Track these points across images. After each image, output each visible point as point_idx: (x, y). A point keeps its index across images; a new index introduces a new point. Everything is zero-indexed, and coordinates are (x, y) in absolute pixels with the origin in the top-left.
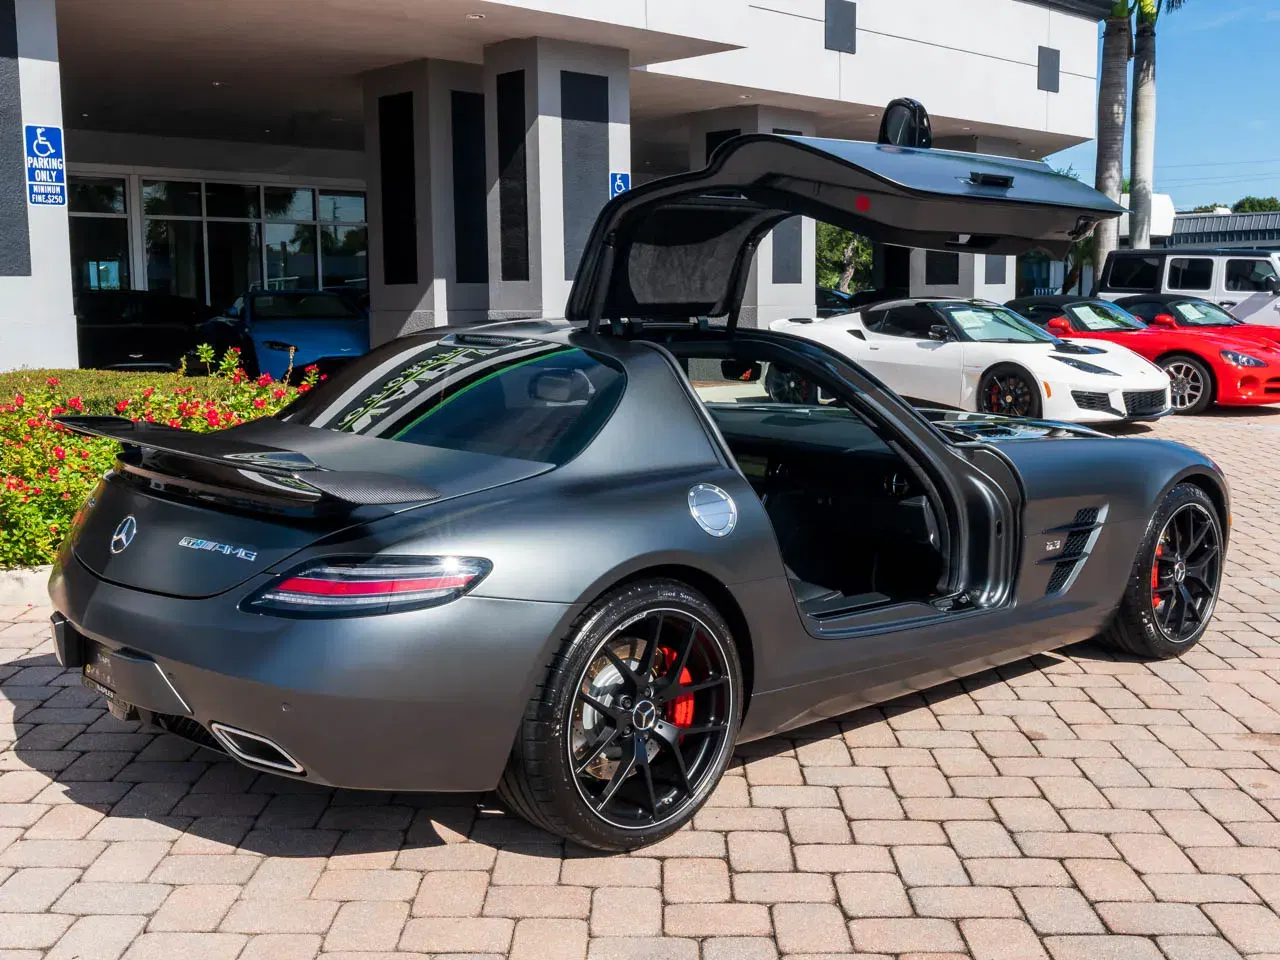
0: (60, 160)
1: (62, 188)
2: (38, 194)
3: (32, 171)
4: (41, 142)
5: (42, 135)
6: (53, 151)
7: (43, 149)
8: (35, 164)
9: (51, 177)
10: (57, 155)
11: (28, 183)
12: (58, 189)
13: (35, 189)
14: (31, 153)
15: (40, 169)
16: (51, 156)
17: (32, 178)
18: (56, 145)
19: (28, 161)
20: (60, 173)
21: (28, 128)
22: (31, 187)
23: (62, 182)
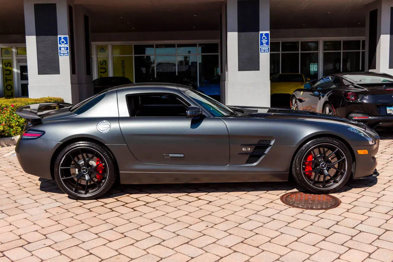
1: (68, 52)
2: (62, 54)
3: (60, 48)
5: (63, 39)
6: (65, 42)
7: (63, 42)
8: (61, 46)
9: (65, 49)
10: (67, 43)
11: (59, 51)
12: (67, 52)
13: (61, 52)
14: (60, 44)
16: (65, 44)
17: (60, 50)
18: (67, 41)
19: (59, 45)
20: (67, 48)
21: (59, 37)
22: (60, 52)
23: (68, 50)
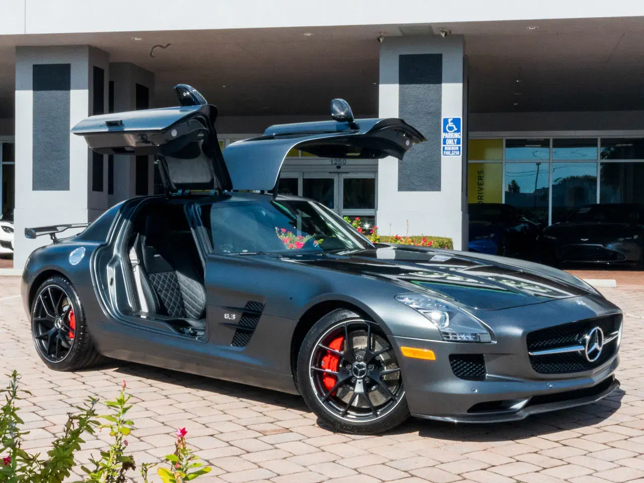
0: (459, 133)
1: (459, 147)
2: (447, 151)
3: (445, 140)
4: (450, 126)
6: (456, 129)
7: (451, 128)
8: (447, 137)
9: (454, 142)
10: (458, 131)
11: (442, 146)
12: (457, 148)
13: (446, 149)
14: (445, 131)
15: (449, 139)
16: (455, 132)
17: (445, 143)
18: (458, 127)
19: (443, 135)
20: (459, 140)
21: (444, 119)
22: (444, 147)
23: (460, 144)
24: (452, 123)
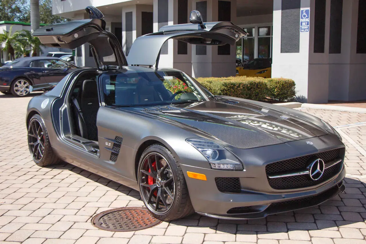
0: (308, 19)
1: (308, 27)
3: (302, 23)
4: (304, 14)
5: (305, 12)
6: (307, 16)
7: (305, 16)
8: (303, 21)
9: (306, 24)
11: (300, 26)
12: (307, 27)
13: (302, 28)
14: (302, 18)
15: (303, 22)
16: (306, 18)
17: (301, 25)
19: (301, 20)
20: (308, 22)
21: (302, 10)
22: (301, 27)
23: (308, 25)
24: (305, 13)
